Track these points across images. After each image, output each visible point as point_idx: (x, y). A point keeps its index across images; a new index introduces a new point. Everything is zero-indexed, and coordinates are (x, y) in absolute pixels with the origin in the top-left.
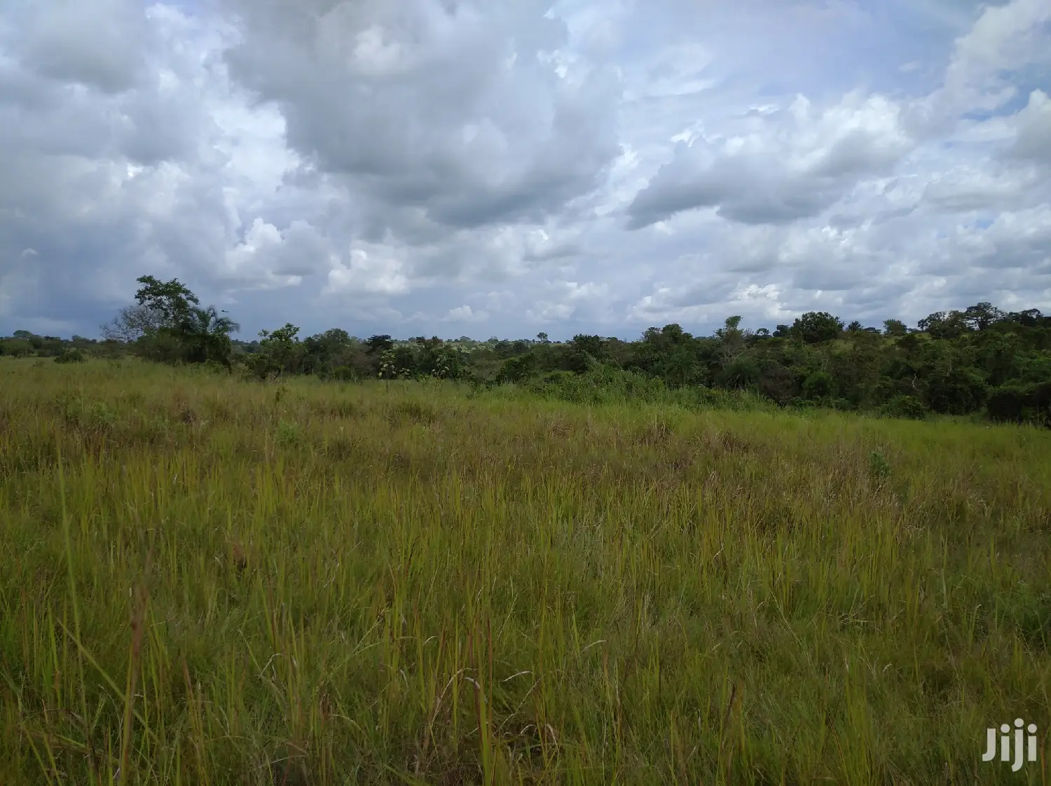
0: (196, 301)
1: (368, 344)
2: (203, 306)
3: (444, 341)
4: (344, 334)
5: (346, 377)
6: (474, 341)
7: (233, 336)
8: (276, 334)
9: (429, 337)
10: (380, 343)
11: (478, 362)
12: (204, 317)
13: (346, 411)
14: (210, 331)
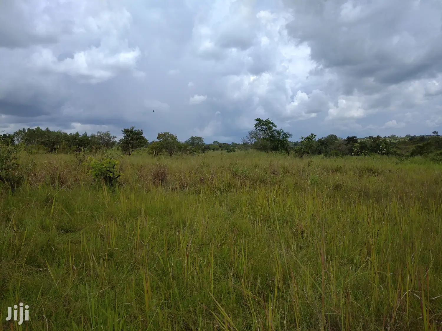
0: (276, 126)
1: (346, 141)
2: (278, 129)
3: (383, 138)
4: (335, 137)
5: (337, 155)
6: (398, 137)
7: (289, 140)
8: (307, 138)
9: (375, 136)
10: (352, 140)
11: (400, 146)
12: (279, 133)
13: (339, 170)
14: (281, 138)
